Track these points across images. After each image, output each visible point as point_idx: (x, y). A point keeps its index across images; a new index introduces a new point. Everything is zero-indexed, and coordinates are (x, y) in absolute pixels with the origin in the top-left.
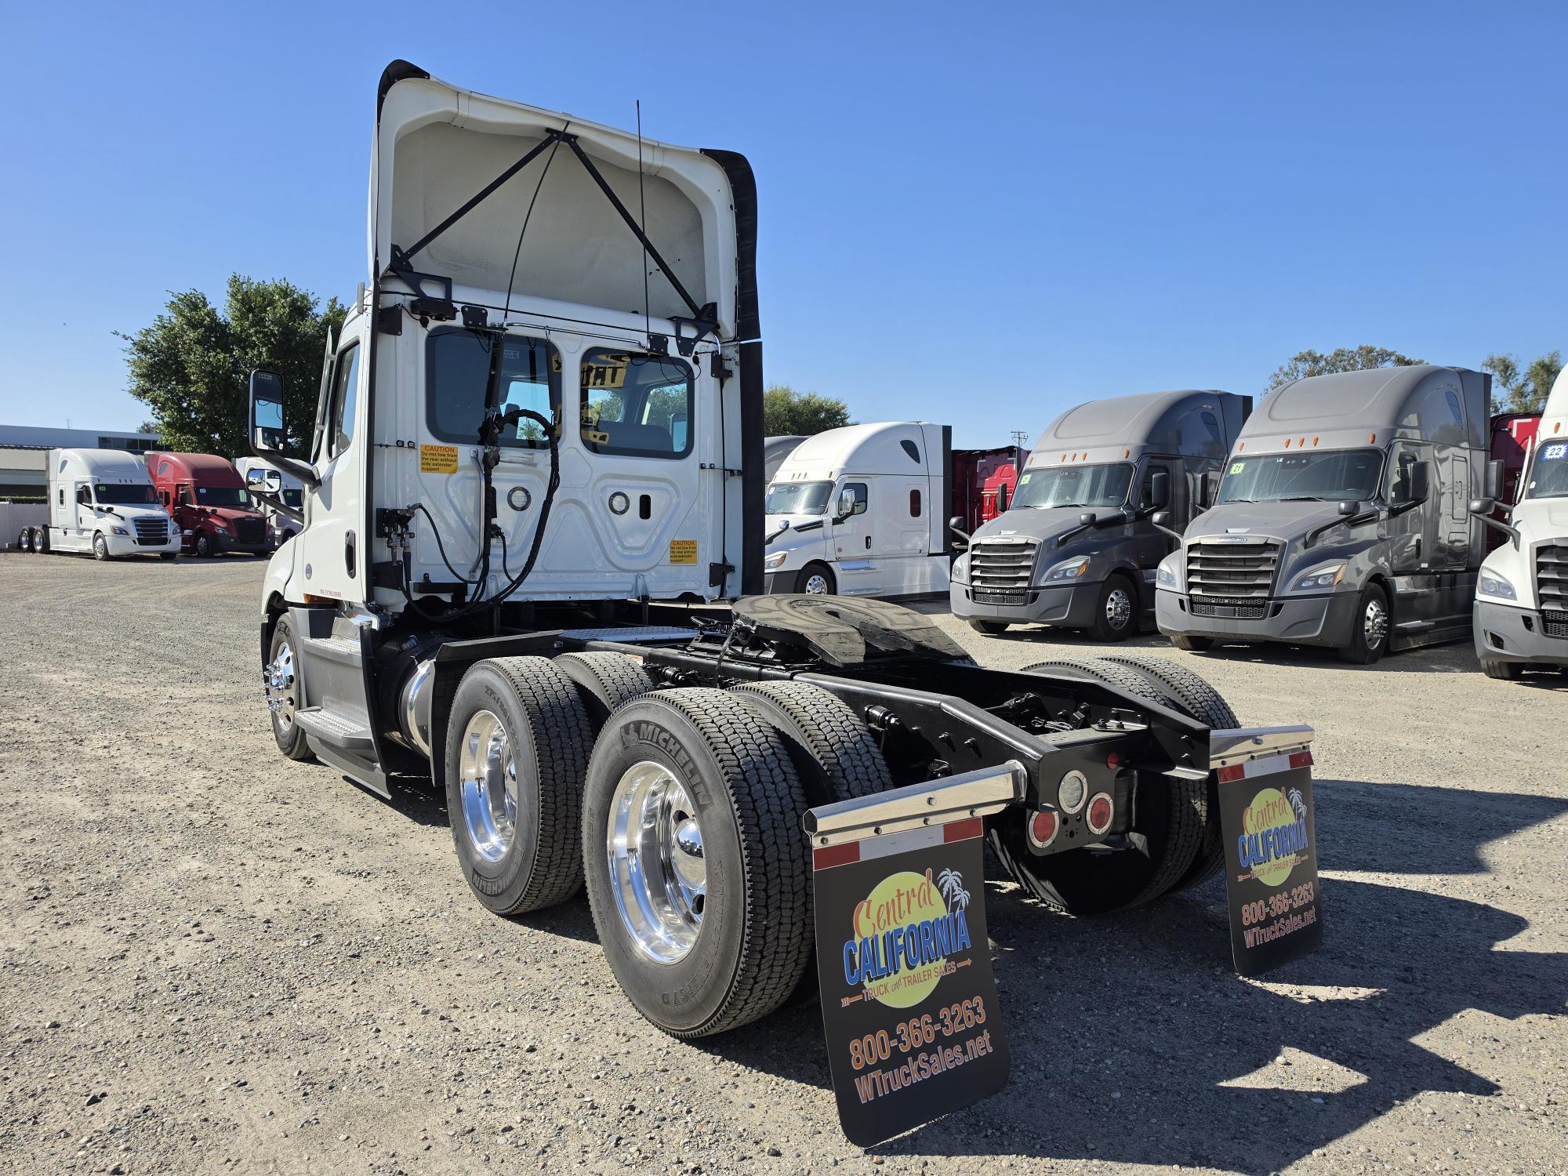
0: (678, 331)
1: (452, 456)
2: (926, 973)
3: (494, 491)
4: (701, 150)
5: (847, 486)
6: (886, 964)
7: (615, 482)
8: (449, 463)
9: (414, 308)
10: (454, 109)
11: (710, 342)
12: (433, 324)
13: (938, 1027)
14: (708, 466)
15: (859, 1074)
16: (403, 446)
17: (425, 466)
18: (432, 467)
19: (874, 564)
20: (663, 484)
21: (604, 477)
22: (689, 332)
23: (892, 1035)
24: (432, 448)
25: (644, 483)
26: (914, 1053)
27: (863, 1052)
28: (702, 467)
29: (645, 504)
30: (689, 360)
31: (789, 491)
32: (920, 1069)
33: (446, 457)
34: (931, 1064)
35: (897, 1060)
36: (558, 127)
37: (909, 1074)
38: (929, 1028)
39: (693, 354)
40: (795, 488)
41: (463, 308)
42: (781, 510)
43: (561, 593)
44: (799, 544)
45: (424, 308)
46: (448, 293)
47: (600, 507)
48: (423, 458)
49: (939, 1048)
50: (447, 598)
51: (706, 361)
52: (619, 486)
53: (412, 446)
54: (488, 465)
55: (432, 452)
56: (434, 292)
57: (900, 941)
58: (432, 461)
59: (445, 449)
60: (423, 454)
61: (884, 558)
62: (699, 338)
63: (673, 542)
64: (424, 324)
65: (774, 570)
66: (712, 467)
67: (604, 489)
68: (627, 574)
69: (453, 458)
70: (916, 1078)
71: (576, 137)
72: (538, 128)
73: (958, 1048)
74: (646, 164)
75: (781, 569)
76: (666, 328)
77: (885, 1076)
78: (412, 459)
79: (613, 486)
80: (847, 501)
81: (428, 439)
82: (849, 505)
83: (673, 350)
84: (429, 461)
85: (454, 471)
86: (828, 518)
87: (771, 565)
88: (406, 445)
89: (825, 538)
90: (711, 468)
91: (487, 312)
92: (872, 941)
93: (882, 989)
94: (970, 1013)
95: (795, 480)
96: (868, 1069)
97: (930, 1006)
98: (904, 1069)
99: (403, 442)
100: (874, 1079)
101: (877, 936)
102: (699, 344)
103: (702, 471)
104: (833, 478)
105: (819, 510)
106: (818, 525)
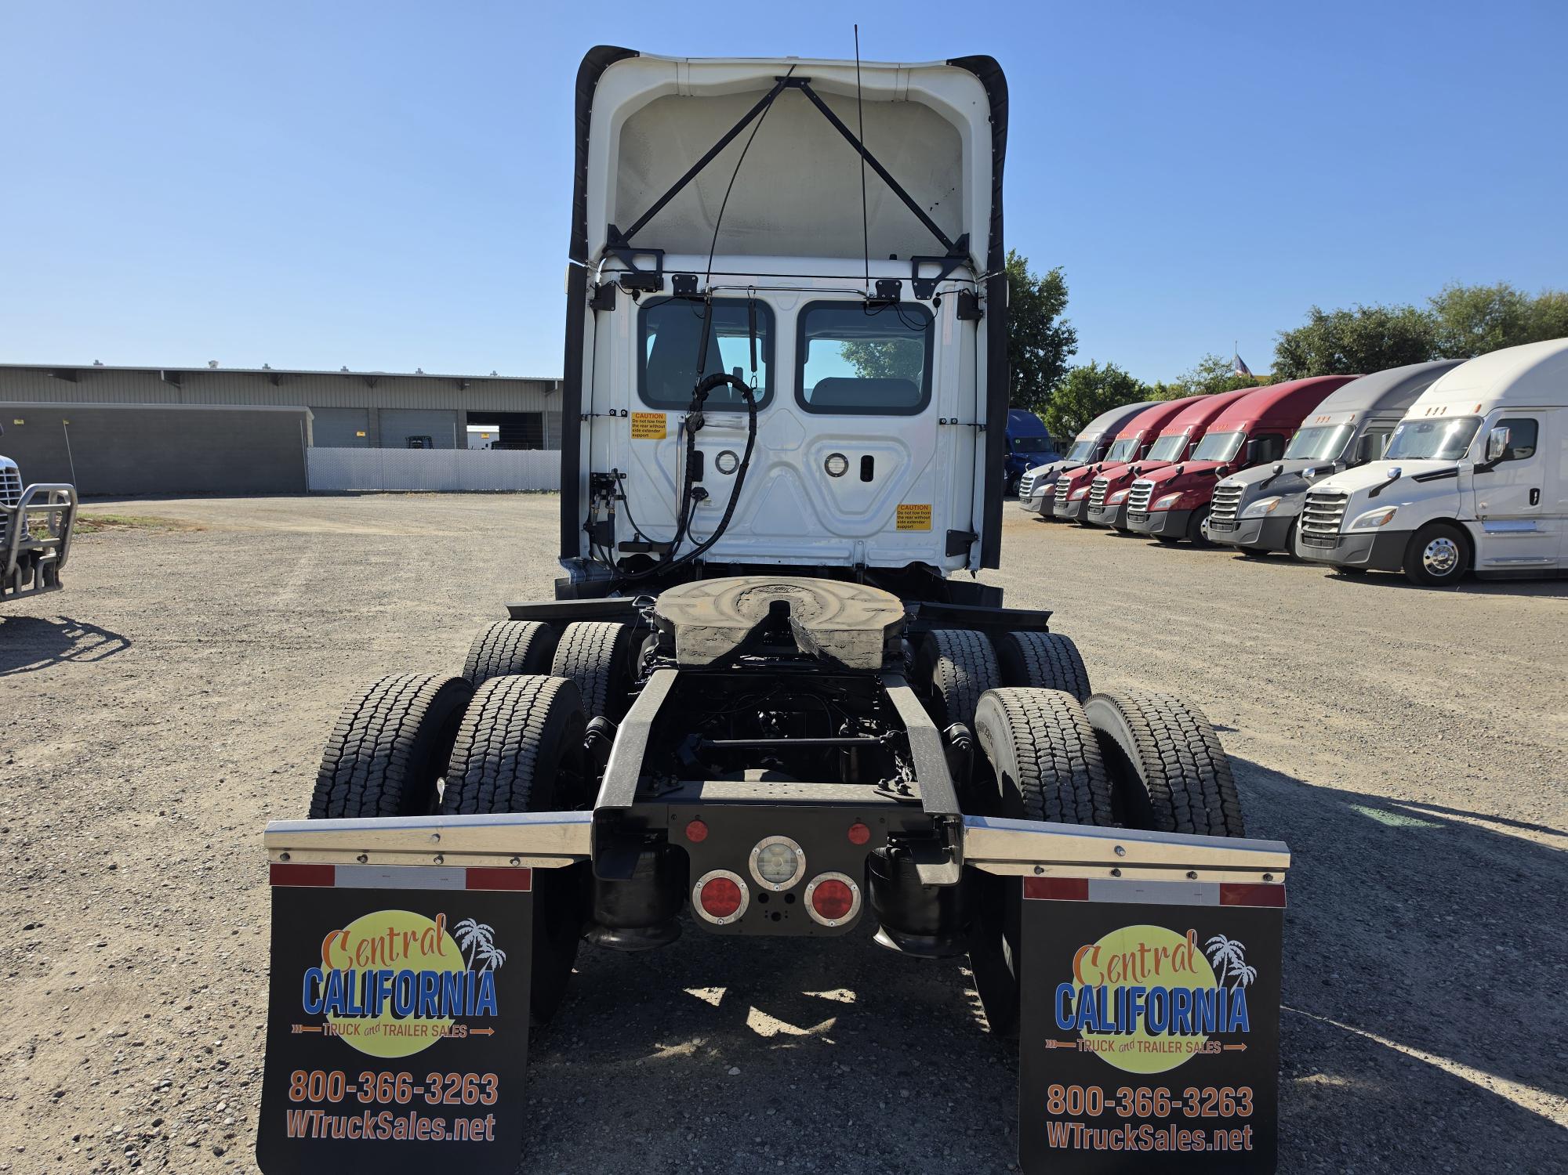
0: (915, 272)
1: (661, 422)
2: (419, 1028)
3: (700, 455)
4: (948, 61)
5: (1501, 423)
6: (363, 1003)
7: (833, 442)
8: (657, 429)
9: (626, 281)
10: (673, 80)
11: (956, 280)
12: (644, 296)
13: (418, 1090)
14: (949, 422)
15: (295, 1106)
16: (615, 415)
17: (636, 433)
18: (641, 433)
19: (1541, 525)
20: (891, 444)
21: (819, 438)
22: (928, 272)
23: (351, 1080)
24: (642, 415)
25: (867, 443)
26: (376, 1108)
27: (307, 1085)
28: (942, 422)
29: (867, 468)
30: (928, 303)
31: (1421, 430)
32: (376, 1127)
33: (655, 423)
34: (394, 1127)
35: (349, 1107)
36: (783, 72)
37: (361, 1128)
38: (407, 1088)
39: (934, 296)
40: (1428, 426)
41: (673, 278)
42: (1407, 455)
43: (770, 556)
44: (1415, 498)
45: (637, 282)
46: (660, 264)
47: (814, 467)
48: (633, 426)
49: (413, 1114)
50: (655, 557)
51: (950, 303)
52: (837, 447)
53: (625, 414)
54: (692, 428)
55: (642, 419)
56: (646, 264)
57: (388, 985)
58: (641, 429)
59: (654, 416)
60: (634, 421)
61: (1560, 518)
62: (942, 278)
63: (900, 506)
64: (636, 296)
65: (1376, 529)
66: (954, 422)
67: (819, 450)
68: (844, 540)
69: (662, 424)
70: (368, 1134)
71: (808, 80)
72: (766, 79)
73: (442, 1122)
74: (866, 89)
75: (1385, 528)
76: (900, 271)
77: (326, 1120)
78: (625, 424)
79: (832, 447)
80: (1497, 442)
81: (638, 407)
82: (1501, 448)
83: (907, 294)
84: (640, 428)
85: (664, 437)
86: (1465, 465)
87: (1374, 523)
88: (619, 414)
89: (1460, 490)
90: (952, 423)
91: (697, 278)
92: (346, 976)
93: (351, 1029)
94: (475, 1090)
95: (1430, 416)
96: (307, 1105)
97: (418, 1065)
98: (356, 1120)
99: (615, 411)
100: (311, 1118)
101: (353, 972)
102: (942, 284)
103: (940, 426)
104: (1482, 413)
105: (1456, 453)
106: (1452, 473)
